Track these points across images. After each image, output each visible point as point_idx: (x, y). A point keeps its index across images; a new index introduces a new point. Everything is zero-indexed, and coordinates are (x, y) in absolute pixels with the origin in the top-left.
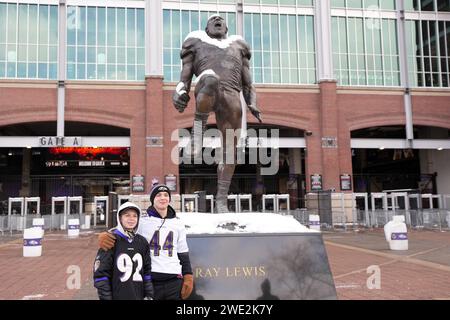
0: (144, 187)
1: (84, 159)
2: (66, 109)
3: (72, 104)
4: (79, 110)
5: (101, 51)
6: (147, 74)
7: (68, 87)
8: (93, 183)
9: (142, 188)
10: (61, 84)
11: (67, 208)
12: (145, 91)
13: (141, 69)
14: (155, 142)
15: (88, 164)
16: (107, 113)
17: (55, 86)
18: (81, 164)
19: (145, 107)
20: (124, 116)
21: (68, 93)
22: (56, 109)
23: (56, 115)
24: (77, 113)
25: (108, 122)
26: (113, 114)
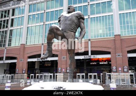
0: (116, 70)
1: (101, 62)
2: (91, 47)
3: (93, 45)
4: (95, 47)
5: (100, 29)
6: (115, 34)
7: (91, 40)
8: (104, 69)
9: (116, 71)
10: (89, 40)
11: (93, 77)
12: (114, 39)
13: (113, 33)
14: (119, 55)
15: (102, 63)
16: (103, 47)
17: (88, 41)
18: (100, 63)
19: (115, 44)
20: (109, 48)
21: (91, 42)
22: (88, 47)
23: (88, 49)
24: (94, 48)
25: (104, 50)
26: (105, 47)
